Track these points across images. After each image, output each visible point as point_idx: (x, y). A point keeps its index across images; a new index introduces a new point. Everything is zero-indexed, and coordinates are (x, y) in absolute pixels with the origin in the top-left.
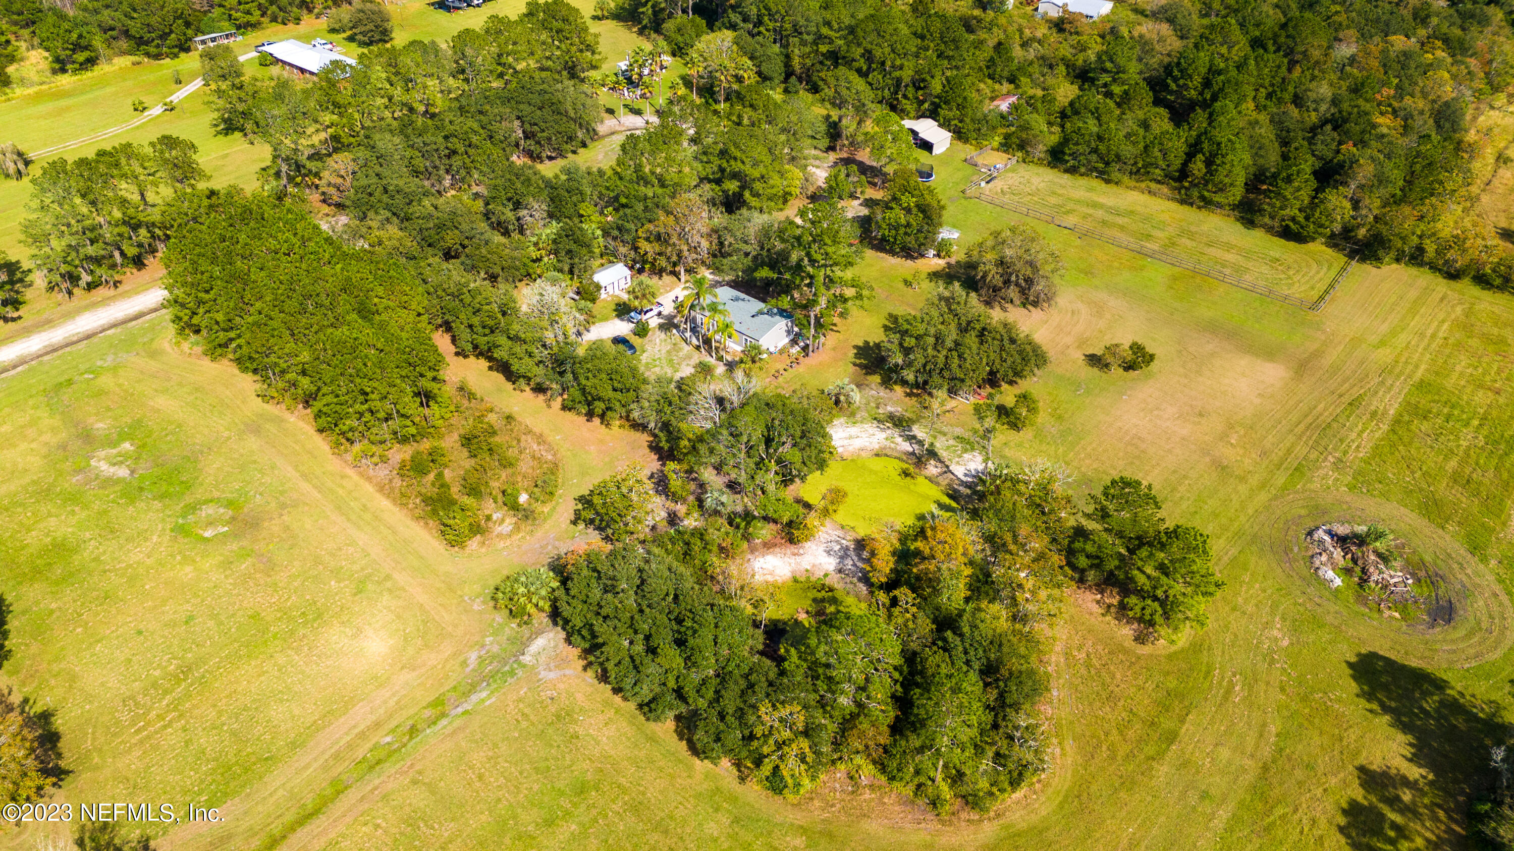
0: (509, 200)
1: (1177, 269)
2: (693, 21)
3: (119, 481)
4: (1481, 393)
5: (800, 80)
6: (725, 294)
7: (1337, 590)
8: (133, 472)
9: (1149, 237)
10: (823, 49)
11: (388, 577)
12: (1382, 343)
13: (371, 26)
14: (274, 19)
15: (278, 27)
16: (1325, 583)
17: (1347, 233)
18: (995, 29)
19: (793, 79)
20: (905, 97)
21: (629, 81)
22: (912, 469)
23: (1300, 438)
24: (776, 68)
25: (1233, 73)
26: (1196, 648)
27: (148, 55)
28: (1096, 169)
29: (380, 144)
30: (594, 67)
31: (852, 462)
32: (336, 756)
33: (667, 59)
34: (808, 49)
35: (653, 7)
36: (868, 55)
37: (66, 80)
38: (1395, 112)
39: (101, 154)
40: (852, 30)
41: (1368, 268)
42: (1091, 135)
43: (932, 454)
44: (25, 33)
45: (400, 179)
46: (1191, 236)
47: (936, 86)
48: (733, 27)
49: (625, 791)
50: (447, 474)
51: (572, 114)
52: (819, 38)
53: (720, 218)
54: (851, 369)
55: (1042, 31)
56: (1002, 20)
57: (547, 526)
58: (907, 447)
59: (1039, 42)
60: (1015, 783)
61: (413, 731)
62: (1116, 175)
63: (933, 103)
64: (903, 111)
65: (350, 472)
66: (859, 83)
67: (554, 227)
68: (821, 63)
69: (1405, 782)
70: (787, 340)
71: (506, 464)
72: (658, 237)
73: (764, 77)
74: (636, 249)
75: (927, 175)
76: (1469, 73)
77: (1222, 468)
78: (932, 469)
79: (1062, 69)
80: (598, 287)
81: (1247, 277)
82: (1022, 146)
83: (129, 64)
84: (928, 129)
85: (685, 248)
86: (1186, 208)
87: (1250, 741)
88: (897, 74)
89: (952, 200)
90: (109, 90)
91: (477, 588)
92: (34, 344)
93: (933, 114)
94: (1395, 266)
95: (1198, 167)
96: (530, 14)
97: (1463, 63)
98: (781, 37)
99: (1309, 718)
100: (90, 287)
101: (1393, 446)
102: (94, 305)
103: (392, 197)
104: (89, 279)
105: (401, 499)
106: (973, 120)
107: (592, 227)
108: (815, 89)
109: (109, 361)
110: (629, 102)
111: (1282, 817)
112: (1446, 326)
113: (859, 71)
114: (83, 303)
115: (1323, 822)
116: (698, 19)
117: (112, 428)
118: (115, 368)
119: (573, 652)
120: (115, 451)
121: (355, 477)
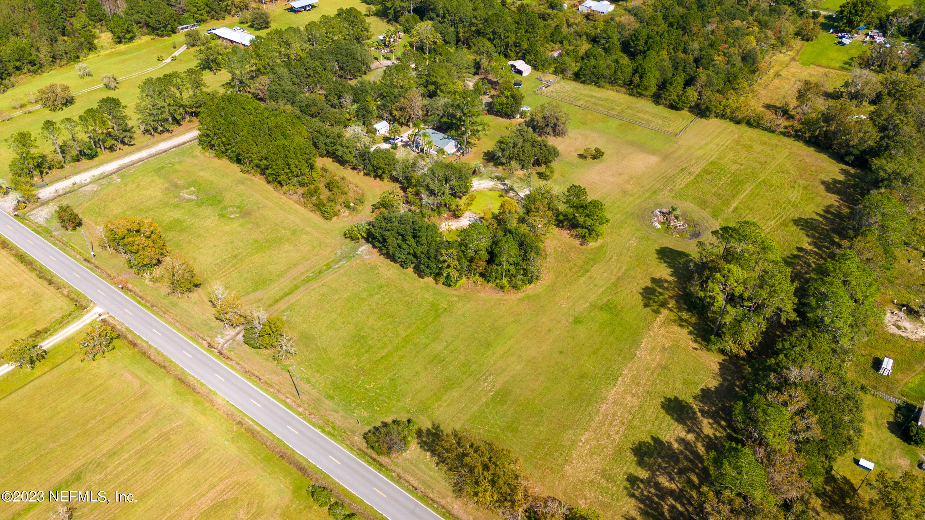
0: (336, 94)
1: (622, 122)
2: (413, 16)
3: (193, 200)
4: (734, 165)
5: (463, 43)
6: (430, 131)
7: (659, 229)
8: (198, 197)
9: (613, 109)
10: (473, 29)
11: (303, 229)
12: (701, 148)
13: (261, 21)
14: (213, 18)
15: (214, 21)
16: (654, 227)
17: (697, 106)
18: (555, 19)
19: (460, 43)
20: (511, 50)
21: (385, 45)
22: (503, 194)
23: (658, 181)
24: (452, 38)
25: (658, 38)
26: (602, 247)
27: (158, 35)
28: (594, 81)
29: (279, 72)
30: (368, 38)
31: (480, 192)
32: (294, 279)
33: (401, 34)
34: (466, 29)
35: (394, 10)
36: (494, 33)
37: (122, 47)
38: (724, 55)
39: (166, 76)
40: (486, 20)
41: (704, 120)
42: (591, 66)
43: (512, 189)
44: (98, 25)
45: (289, 86)
46: (631, 108)
47: (525, 45)
48: (432, 19)
49: (396, 287)
50: (321, 197)
51: (360, 59)
52: (472, 24)
53: (426, 102)
54: (482, 160)
55: (579, 19)
56: (560, 14)
57: (362, 213)
58: (502, 187)
59: (576, 25)
60: (530, 282)
61: (320, 272)
62: (602, 84)
63: (524, 53)
64: (510, 57)
65: (282, 197)
66: (489, 44)
67: (355, 106)
68: (473, 35)
69: (666, 281)
70: (455, 150)
71: (344, 193)
72: (401, 109)
73: (446, 42)
74: (391, 114)
75: (518, 84)
76: (766, 37)
77: (625, 192)
78: (511, 194)
79: (584, 37)
80: (376, 130)
81: (652, 124)
82: (562, 71)
83: (149, 39)
84: (520, 64)
85: (412, 113)
86: (632, 97)
87: (615, 271)
88: (507, 40)
89: (529, 95)
90: (143, 51)
91: (337, 232)
92: (144, 154)
93: (523, 58)
94: (715, 119)
95: (636, 79)
96: (339, 14)
97: (764, 32)
98: (454, 24)
99: (638, 266)
100: (162, 132)
101: (694, 183)
102: (164, 140)
103: (287, 94)
104: (162, 129)
105: (305, 205)
106: (541, 61)
107: (373, 106)
108: (469, 48)
109: (177, 160)
110: (384, 54)
111: (621, 291)
112: (729, 142)
113: (489, 39)
114: (159, 139)
115: (635, 292)
116: (415, 16)
117: (185, 183)
118: (180, 162)
119: (375, 251)
120: (189, 190)
121: (285, 198)
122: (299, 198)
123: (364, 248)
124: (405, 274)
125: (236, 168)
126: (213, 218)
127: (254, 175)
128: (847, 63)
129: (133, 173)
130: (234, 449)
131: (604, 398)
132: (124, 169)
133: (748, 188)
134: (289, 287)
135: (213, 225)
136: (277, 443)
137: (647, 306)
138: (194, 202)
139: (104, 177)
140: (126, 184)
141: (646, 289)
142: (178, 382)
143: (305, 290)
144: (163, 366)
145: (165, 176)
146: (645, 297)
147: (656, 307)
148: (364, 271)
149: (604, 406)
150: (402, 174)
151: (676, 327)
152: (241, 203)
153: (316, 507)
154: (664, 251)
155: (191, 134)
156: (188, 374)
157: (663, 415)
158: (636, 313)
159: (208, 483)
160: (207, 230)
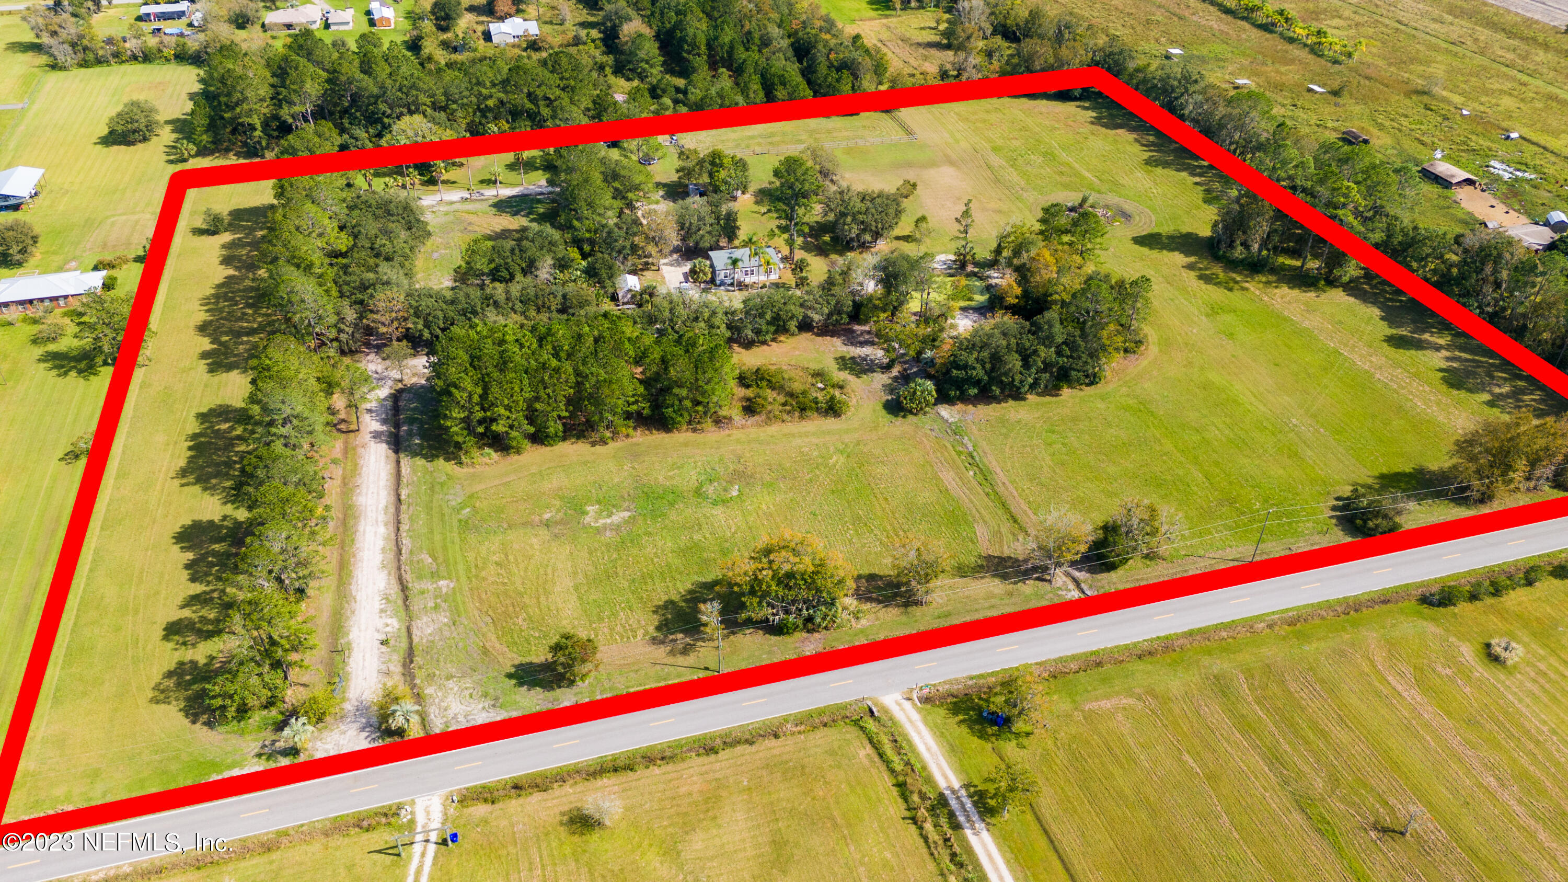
1: (840, 149)
8: (629, 510)
12: (956, 140)
32: (970, 489)
57: (853, 385)
61: (972, 464)
81: (869, 139)
91: (883, 419)
117: (558, 511)
118: (471, 496)
119: (960, 406)
120: (591, 514)
121: (735, 432)
122: (752, 420)
123: (945, 411)
124: (1037, 404)
125: (575, 446)
126: (718, 511)
127: (627, 436)
128: (877, 10)
129: (440, 560)
130: (1323, 644)
131: (1367, 372)
132: (399, 568)
133: (1064, 156)
134: (986, 500)
135: (740, 518)
136: (1328, 606)
137: (1231, 290)
138: (641, 518)
139: (406, 598)
140: (477, 576)
141: (1200, 277)
142: (1149, 659)
143: (1007, 489)
144: (1099, 664)
145: (505, 526)
146: (1215, 284)
147: (1236, 286)
148: (1004, 431)
149: (1378, 376)
150: (826, 311)
151: (1277, 291)
152: (699, 473)
153: (1456, 610)
154: (1141, 241)
155: (373, 459)
156: (1135, 645)
157: (1408, 353)
158: (1235, 298)
159: (1377, 684)
160: (750, 528)
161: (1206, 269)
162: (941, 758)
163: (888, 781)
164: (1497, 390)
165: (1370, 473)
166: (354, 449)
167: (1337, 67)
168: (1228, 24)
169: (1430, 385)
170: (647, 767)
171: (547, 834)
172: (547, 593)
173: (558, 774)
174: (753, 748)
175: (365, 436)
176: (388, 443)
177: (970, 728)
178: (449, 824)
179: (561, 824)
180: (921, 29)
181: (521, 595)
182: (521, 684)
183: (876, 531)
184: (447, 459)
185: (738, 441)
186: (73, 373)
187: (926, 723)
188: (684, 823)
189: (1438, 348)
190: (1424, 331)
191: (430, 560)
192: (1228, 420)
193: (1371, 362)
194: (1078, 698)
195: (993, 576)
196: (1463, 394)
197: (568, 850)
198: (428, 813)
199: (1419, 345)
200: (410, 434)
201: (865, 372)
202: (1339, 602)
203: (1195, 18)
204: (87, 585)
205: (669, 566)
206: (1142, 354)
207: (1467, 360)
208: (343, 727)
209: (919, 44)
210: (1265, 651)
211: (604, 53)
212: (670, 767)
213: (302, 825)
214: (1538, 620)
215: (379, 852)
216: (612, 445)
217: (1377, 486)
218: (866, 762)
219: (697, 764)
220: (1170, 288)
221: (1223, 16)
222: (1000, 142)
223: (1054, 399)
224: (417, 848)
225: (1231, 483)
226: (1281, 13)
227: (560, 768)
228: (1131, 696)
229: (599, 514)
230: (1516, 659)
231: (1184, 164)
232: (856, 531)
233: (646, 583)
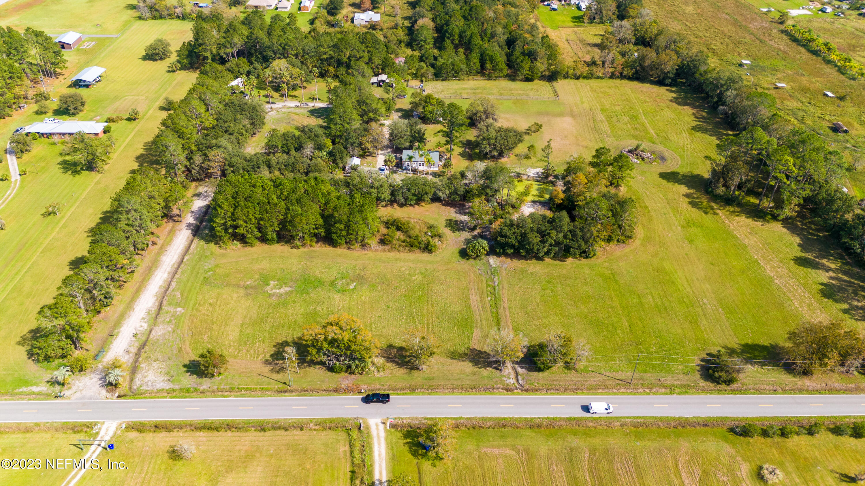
4: (616, 107)
7: (640, 163)
8: (291, 287)
12: (582, 103)
28: (454, 76)
57: (448, 237)
61: (492, 293)
62: (462, 77)
65: (365, 252)
67: (324, 153)
69: (692, 193)
74: (362, 148)
75: (402, 95)
81: (531, 96)
82: (423, 76)
86: (491, 81)
87: (660, 200)
91: (455, 259)
99: (664, 191)
101: (613, 127)
105: (396, 250)
106: (399, 71)
109: (209, 265)
112: (590, 93)
115: (688, 208)
117: (255, 281)
118: (217, 266)
119: (503, 258)
120: (271, 285)
121: (370, 253)
122: (382, 247)
123: (493, 260)
124: (549, 264)
125: (283, 247)
126: (337, 296)
127: (311, 246)
128: (575, 22)
129: (184, 297)
130: (650, 443)
131: (770, 277)
132: (163, 298)
133: (643, 119)
134: (490, 315)
135: (347, 302)
136: (666, 421)
137: (706, 213)
138: (295, 292)
139: (158, 315)
140: (197, 309)
141: (690, 203)
142: (535, 429)
143: (505, 311)
144: (504, 426)
145: (225, 284)
146: (698, 208)
147: (712, 211)
148: (521, 277)
149: (776, 281)
150: (448, 192)
151: (737, 218)
152: (339, 273)
153: (751, 440)
154: (663, 176)
155: (181, 237)
156: (532, 419)
157: (805, 270)
158: (708, 219)
159: (673, 476)
160: (349, 309)
161: (698, 198)
162: (384, 462)
163: (348, 467)
164: (855, 303)
165: (738, 342)
166: (175, 231)
167: (852, 82)
168: (791, 48)
169: (810, 292)
170: (226, 431)
171: (157, 456)
172: (226, 325)
173: (180, 424)
174: (286, 433)
175: (183, 225)
176: (192, 230)
177: (410, 448)
178: (114, 439)
179: (168, 452)
180: (596, 35)
181: (213, 323)
182: (188, 371)
183: (418, 323)
184: (216, 244)
185: (369, 259)
186: (70, 172)
187: (386, 439)
188: (229, 466)
189: (828, 270)
190: (823, 257)
191: (179, 296)
192: (662, 293)
193: (777, 272)
194: (481, 444)
195: (470, 361)
196: (830, 302)
197: (163, 467)
198: (107, 430)
199: (815, 266)
200: (205, 228)
201: (459, 230)
202: (674, 419)
203: (771, 43)
204: (20, 279)
205: (295, 322)
206: (629, 244)
207: (845, 281)
208: (92, 376)
209: (589, 44)
210: (611, 440)
211: (406, 35)
212: (238, 434)
213: (48, 423)
214: (805, 459)
215: (75, 445)
216: (302, 250)
217: (739, 351)
218: (342, 455)
219: (252, 435)
220: (668, 206)
221: (791, 43)
222: (607, 106)
223: (561, 263)
224: (93, 448)
225: (643, 332)
226: (826, 44)
227: (183, 421)
228: (513, 450)
229: (275, 286)
230: (777, 481)
231: (717, 131)
232: (407, 320)
233: (279, 329)
